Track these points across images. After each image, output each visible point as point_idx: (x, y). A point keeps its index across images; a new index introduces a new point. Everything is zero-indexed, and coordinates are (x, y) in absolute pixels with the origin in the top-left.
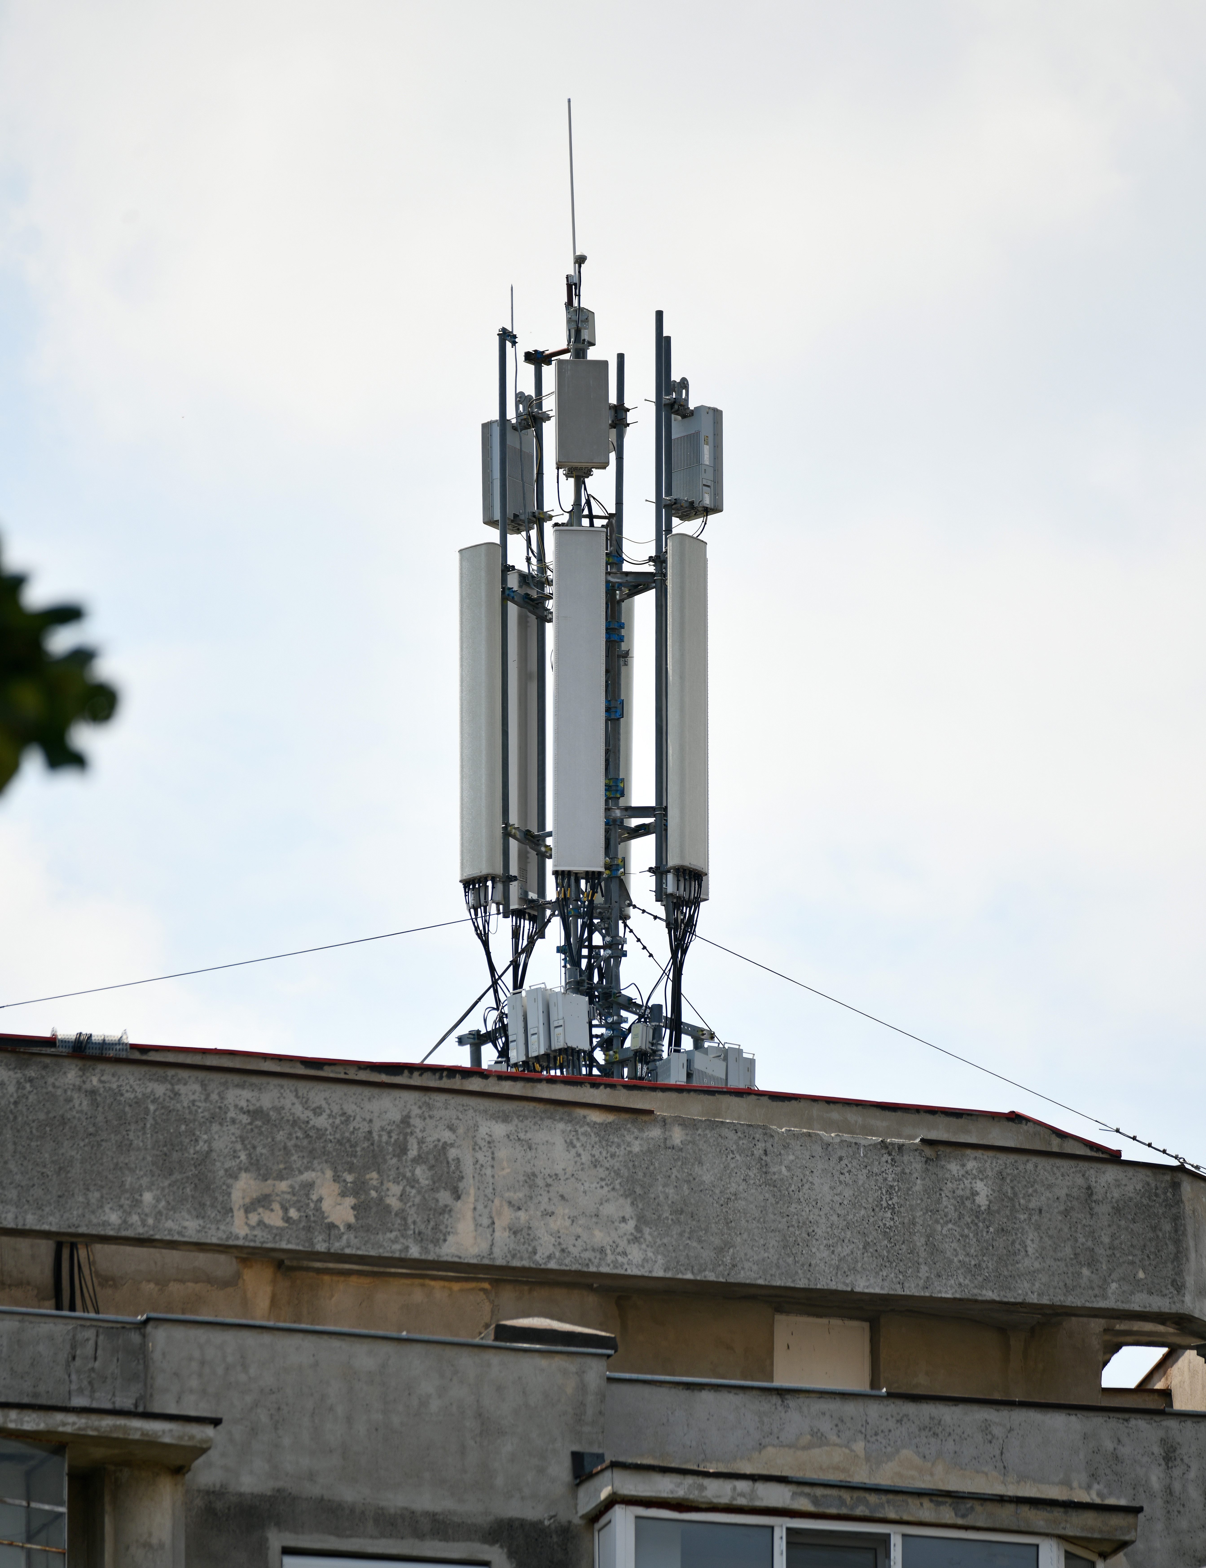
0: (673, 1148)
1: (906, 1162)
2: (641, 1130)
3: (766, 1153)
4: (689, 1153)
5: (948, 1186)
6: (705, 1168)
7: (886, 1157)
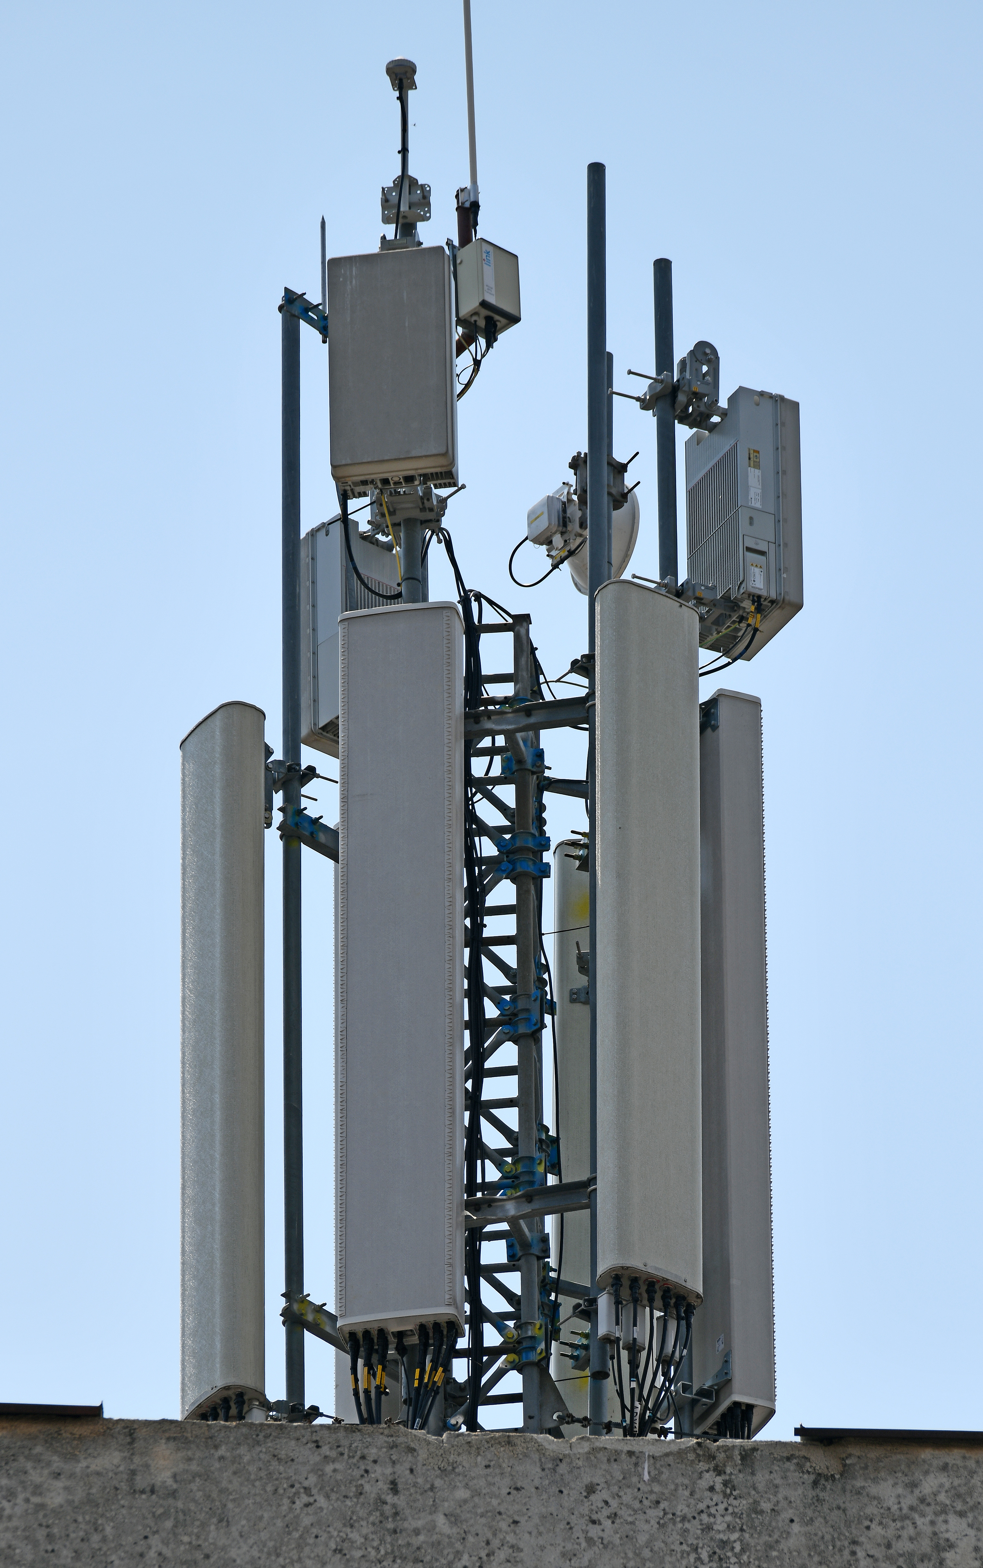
0: (153, 1491)
1: (761, 1487)
2: (70, 1457)
3: (394, 1487)
4: (194, 1500)
5: (871, 1533)
6: (234, 1530)
7: (709, 1478)
